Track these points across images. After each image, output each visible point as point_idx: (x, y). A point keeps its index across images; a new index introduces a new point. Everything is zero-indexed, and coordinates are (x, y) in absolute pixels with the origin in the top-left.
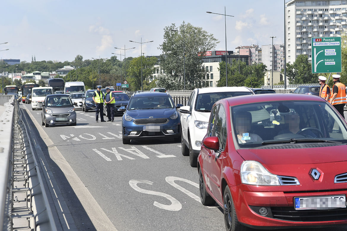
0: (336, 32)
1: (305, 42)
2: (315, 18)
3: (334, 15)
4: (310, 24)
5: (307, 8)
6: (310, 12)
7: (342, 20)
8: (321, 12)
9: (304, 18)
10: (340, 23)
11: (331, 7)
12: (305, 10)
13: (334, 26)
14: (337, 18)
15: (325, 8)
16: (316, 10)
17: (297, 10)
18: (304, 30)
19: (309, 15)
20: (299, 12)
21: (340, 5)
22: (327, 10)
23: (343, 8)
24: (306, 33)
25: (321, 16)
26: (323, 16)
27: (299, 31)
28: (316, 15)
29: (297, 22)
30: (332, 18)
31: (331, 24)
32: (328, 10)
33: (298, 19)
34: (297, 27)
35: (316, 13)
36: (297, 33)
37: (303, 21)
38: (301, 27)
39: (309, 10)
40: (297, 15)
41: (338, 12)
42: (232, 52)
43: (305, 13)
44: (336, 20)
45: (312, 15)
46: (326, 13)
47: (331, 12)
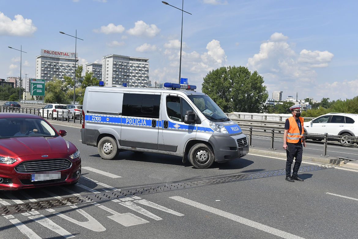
0: (63, 75)
1: (46, 78)
2: (52, 67)
3: (62, 66)
4: (49, 69)
5: (48, 61)
6: (49, 63)
7: (66, 69)
8: (55, 64)
9: (46, 66)
10: (65, 71)
11: (60, 62)
12: (46, 62)
13: (62, 72)
14: (63, 68)
16: (52, 62)
17: (42, 61)
18: (46, 72)
19: (48, 64)
20: (43, 63)
21: (65, 61)
23: (66, 63)
24: (47, 74)
25: (55, 66)
26: (56, 66)
27: (43, 72)
28: (52, 65)
29: (42, 67)
30: (61, 68)
31: (60, 70)
32: (58, 63)
33: (43, 66)
34: (42, 70)
35: (52, 64)
36: (42, 73)
37: (45, 67)
38: (44, 70)
39: (49, 62)
40: (42, 64)
41: (64, 65)
42: (4, 80)
43: (46, 64)
44: (63, 69)
45: (50, 65)
46: (58, 65)
47: (60, 64)
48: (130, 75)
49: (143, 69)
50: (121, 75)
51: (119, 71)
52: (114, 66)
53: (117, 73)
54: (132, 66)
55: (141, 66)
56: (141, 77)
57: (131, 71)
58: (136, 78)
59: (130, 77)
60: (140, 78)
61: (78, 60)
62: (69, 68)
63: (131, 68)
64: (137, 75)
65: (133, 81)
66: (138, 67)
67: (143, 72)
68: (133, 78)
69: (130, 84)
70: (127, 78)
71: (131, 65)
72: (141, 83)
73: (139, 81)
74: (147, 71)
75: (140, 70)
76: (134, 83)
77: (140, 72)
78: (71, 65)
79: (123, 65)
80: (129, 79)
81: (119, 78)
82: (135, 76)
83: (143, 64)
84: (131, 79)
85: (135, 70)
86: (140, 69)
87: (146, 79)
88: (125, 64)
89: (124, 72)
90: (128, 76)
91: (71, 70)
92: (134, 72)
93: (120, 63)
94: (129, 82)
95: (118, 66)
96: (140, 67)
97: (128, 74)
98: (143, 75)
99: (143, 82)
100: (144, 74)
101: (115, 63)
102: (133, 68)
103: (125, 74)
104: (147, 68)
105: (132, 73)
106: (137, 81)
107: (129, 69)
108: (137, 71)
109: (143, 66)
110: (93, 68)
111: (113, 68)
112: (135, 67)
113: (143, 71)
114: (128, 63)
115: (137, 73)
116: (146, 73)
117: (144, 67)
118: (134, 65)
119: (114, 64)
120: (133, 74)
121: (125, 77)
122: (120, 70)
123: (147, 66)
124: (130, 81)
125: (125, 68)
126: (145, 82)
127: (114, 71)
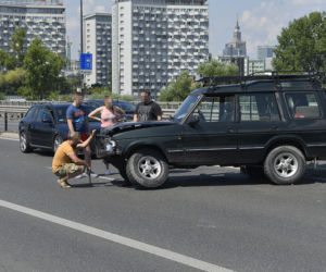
2: (11, 26)
3: (31, 23)
4: (5, 32)
5: (2, 14)
6: (6, 19)
7: (40, 30)
8: (17, 20)
10: (38, 32)
11: (27, 15)
14: (34, 27)
15: (22, 15)
16: (11, 17)
19: (4, 21)
22: (23, 18)
23: (41, 17)
25: (17, 23)
28: (12, 23)
30: (30, 27)
31: (29, 33)
32: (25, 18)
35: (12, 20)
39: (5, 16)
41: (36, 21)
45: (8, 22)
46: (23, 21)
47: (28, 20)
48: (170, 34)
49: (197, 21)
50: (151, 36)
51: (145, 29)
52: (135, 19)
53: (142, 32)
54: (172, 16)
55: (191, 14)
56: (192, 37)
57: (170, 26)
58: (183, 40)
59: (170, 40)
60: (190, 41)
61: (64, 10)
62: (47, 27)
63: (170, 20)
64: (183, 34)
65: (176, 47)
66: (186, 16)
67: (196, 27)
68: (177, 41)
69: (170, 53)
70: (164, 41)
71: (169, 13)
72: (193, 50)
73: (189, 47)
74: (206, 24)
75: (189, 23)
76: (179, 50)
77: (190, 27)
78: (51, 21)
79: (153, 16)
80: (167, 43)
81: (145, 43)
82: (179, 37)
83: (196, 10)
84: (172, 43)
85: (180, 23)
86: (189, 20)
87: (204, 41)
88: (158, 12)
89: (157, 29)
90: (166, 37)
91: (50, 30)
92: (177, 27)
93: (147, 11)
94: (167, 50)
95: (142, 18)
96: (190, 17)
97: (164, 33)
98: (196, 34)
99: (196, 48)
100: (199, 30)
101: (136, 11)
102: (176, 19)
103: (158, 34)
104: (205, 17)
105: (172, 30)
106: (183, 48)
107: (166, 23)
108: (183, 26)
109: (197, 13)
110: (97, 24)
111: (133, 22)
112: (178, 17)
113: (197, 24)
114: (164, 10)
115: (184, 30)
116: (203, 27)
117: (199, 17)
118: (177, 13)
119: (134, 14)
120: (176, 33)
121: (159, 39)
122: (148, 25)
123: (204, 14)
124: (170, 47)
125: (158, 20)
126: (202, 47)
127: (134, 28)
